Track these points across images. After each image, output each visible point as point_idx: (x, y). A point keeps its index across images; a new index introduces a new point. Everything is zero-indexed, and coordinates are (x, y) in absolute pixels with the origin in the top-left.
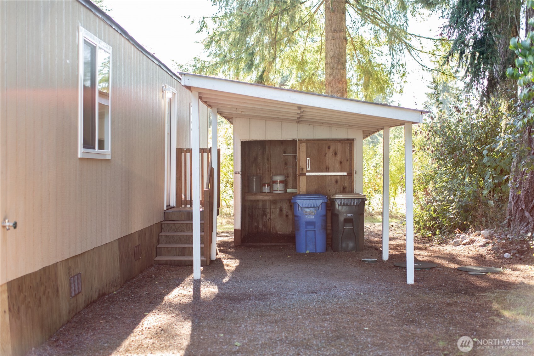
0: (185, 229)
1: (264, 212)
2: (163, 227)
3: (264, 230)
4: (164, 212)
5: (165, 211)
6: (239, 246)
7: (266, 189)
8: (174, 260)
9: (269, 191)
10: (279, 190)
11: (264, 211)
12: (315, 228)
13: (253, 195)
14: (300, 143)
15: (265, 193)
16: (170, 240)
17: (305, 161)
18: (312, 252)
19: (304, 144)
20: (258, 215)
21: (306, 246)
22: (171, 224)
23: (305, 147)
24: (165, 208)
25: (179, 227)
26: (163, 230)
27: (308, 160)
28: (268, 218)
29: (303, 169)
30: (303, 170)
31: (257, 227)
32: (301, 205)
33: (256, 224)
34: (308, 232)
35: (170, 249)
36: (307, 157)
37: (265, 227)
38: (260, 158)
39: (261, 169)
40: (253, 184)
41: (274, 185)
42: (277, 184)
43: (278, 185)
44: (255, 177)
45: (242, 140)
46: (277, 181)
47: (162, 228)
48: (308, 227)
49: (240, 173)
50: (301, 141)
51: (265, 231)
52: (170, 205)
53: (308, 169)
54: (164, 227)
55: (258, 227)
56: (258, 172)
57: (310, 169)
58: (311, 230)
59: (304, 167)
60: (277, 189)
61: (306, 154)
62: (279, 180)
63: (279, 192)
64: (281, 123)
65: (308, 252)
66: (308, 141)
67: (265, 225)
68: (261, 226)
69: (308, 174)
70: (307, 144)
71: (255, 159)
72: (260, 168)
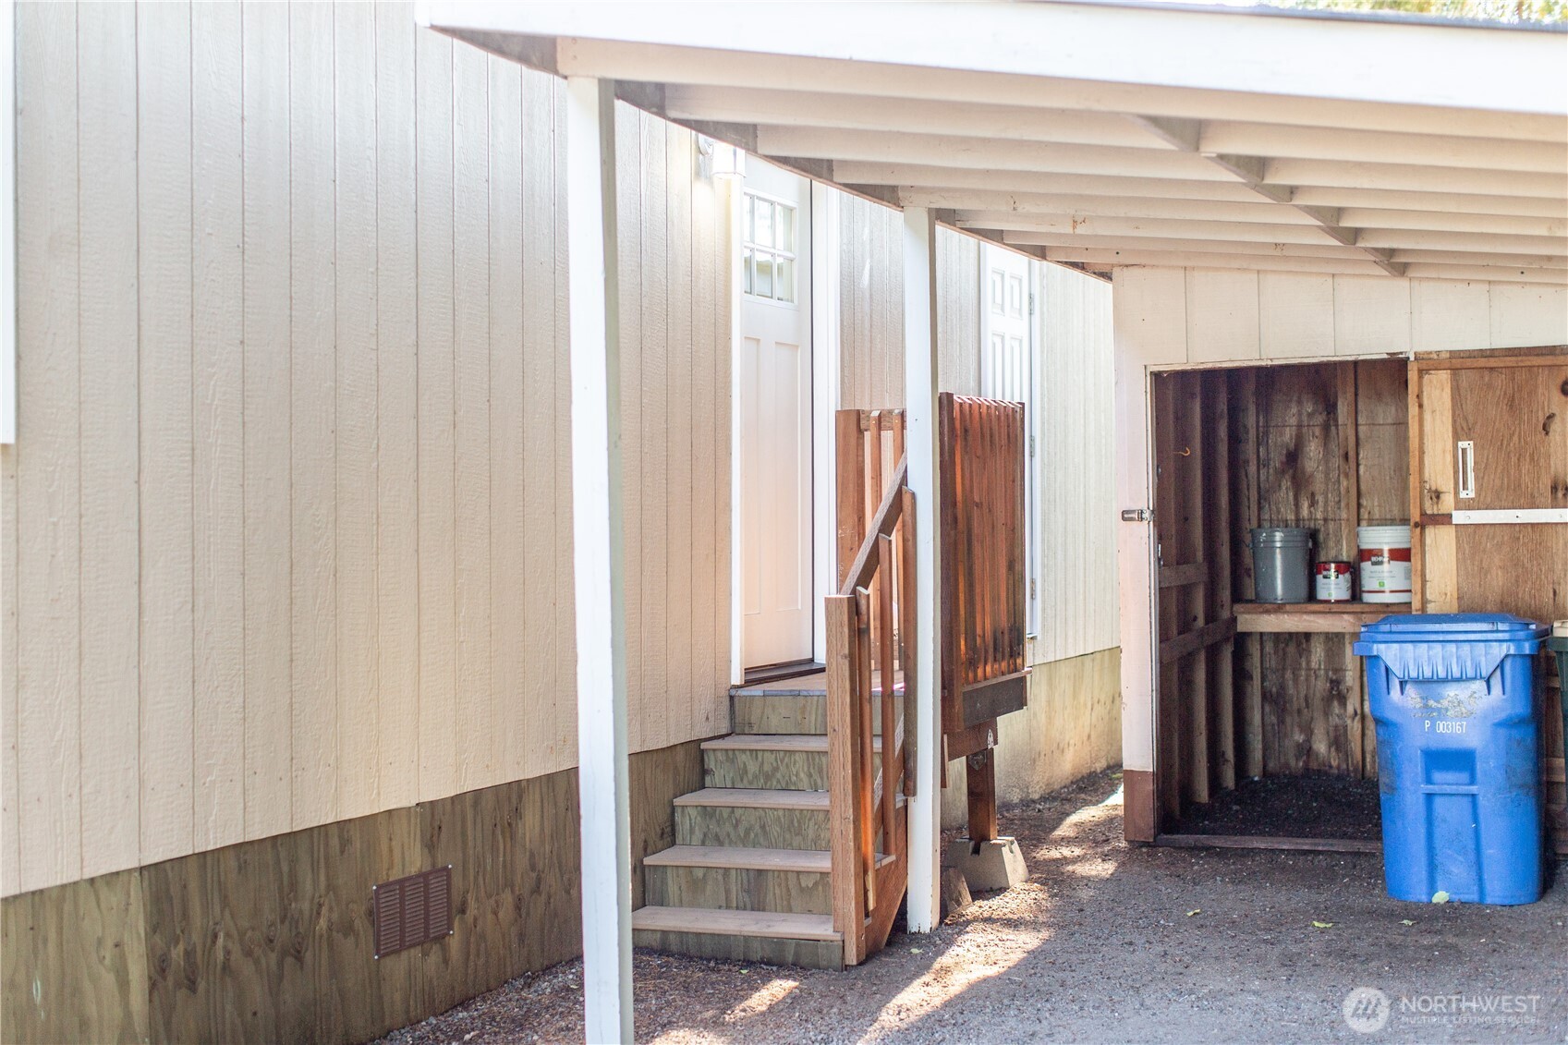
0: (802, 775)
1: (1336, 683)
2: (710, 763)
3: (1334, 763)
4: (732, 698)
5: (733, 692)
6: (1147, 844)
7: (1333, 586)
8: (698, 935)
9: (1345, 595)
10: (1387, 588)
11: (1332, 681)
12: (1472, 781)
13: (1267, 612)
14: (1421, 372)
15: (1328, 602)
16: (720, 828)
17: (1449, 458)
18: (1465, 898)
19: (1444, 376)
20: (1306, 696)
21: (1432, 867)
22: (744, 751)
23: (1448, 391)
24: (737, 678)
25: (776, 769)
26: (708, 779)
27: (1464, 451)
28: (1350, 709)
29: (1437, 495)
30: (1438, 497)
31: (1306, 750)
32: (1396, 668)
33: (1299, 738)
34: (1438, 802)
35: (700, 873)
36: (1457, 437)
37: (1338, 750)
38: (1313, 450)
39: (1320, 499)
40: (1273, 567)
41: (1366, 566)
42: (1381, 563)
43: (1386, 567)
44: (1278, 536)
45: (1156, 369)
46: (1379, 553)
47: (704, 772)
48: (1438, 776)
49: (1146, 515)
50: (1429, 363)
51: (1338, 767)
52: (812, 660)
53: (1463, 495)
54: (712, 766)
55: (1310, 750)
56: (1305, 512)
57: (1472, 495)
58: (1448, 789)
59: (1445, 484)
60: (1377, 587)
61: (1454, 422)
62: (1386, 548)
63: (1388, 598)
64: (1330, 280)
65: (1440, 897)
66: (1461, 364)
67: (1338, 740)
68: (1321, 746)
69: (1459, 517)
70: (1455, 370)
71: (1293, 457)
72: (1313, 495)
